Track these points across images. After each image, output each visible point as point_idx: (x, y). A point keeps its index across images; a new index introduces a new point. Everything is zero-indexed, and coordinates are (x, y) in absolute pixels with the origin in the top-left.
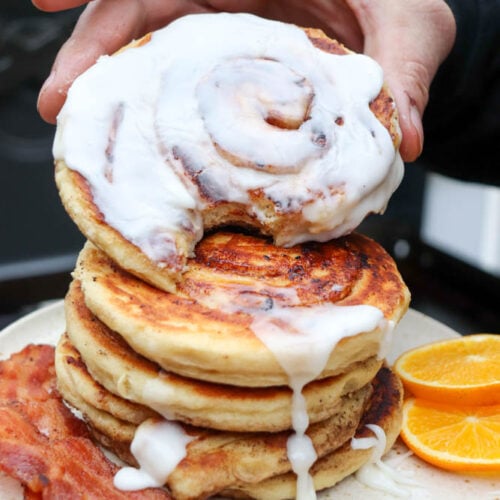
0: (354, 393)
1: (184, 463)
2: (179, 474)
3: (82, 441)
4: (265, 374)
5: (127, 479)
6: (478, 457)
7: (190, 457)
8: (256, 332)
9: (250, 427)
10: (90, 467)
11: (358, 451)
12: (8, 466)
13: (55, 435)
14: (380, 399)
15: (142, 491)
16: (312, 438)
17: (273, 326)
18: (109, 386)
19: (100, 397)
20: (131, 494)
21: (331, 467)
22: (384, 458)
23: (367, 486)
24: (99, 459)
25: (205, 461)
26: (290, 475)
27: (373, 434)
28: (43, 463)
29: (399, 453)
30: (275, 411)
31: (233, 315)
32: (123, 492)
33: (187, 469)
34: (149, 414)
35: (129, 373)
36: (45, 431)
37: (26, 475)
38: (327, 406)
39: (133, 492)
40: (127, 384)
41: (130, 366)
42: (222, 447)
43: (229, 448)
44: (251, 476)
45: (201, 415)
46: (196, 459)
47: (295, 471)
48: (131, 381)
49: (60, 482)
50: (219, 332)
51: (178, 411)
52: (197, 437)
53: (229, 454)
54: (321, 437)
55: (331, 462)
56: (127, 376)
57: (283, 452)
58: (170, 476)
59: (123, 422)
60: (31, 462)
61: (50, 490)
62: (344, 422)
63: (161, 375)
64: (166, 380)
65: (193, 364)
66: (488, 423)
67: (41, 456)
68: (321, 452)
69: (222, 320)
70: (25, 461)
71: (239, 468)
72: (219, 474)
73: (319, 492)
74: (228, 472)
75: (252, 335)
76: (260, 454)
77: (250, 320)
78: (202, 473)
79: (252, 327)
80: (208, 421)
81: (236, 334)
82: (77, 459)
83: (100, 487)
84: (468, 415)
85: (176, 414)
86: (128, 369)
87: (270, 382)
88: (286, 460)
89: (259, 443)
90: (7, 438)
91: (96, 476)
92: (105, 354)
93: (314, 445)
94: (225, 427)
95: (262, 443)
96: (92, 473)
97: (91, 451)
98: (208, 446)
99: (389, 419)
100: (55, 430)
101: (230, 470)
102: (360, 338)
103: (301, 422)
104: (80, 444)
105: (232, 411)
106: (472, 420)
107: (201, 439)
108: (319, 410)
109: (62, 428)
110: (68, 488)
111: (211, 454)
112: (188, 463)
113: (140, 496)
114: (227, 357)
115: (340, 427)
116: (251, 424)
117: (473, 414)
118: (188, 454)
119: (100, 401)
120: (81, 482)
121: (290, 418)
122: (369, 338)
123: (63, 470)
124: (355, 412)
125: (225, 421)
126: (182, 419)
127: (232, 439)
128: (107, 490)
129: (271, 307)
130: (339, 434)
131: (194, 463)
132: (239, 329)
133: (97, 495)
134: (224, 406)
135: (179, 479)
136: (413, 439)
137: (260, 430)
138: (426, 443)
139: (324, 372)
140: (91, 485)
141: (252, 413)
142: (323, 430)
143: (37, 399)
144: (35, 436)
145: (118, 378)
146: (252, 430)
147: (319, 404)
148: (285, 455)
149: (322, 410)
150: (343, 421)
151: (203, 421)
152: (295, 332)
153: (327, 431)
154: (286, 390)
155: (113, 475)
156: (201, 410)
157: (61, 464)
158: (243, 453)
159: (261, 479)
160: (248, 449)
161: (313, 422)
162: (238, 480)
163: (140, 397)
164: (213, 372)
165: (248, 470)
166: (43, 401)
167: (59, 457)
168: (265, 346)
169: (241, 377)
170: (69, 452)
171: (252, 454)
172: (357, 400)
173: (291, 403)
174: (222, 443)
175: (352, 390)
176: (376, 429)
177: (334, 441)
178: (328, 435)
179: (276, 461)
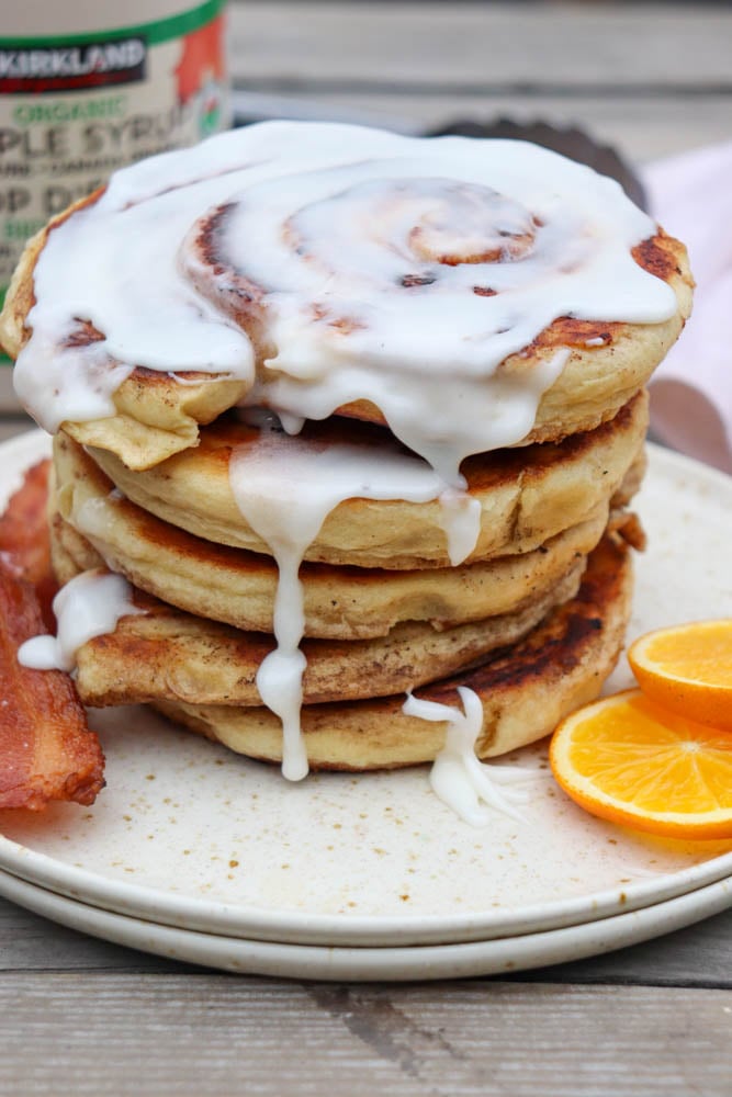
0: (446, 624)
1: (100, 641)
2: (86, 655)
5: (37, 652)
7: (115, 636)
9: (206, 609)
11: (415, 719)
15: (44, 672)
21: (349, 727)
23: (432, 791)
25: (134, 648)
27: (460, 705)
30: (249, 594)
33: (101, 650)
34: (95, 560)
35: (75, 483)
38: (350, 616)
40: (70, 498)
42: (175, 636)
43: (180, 640)
45: (141, 571)
46: (121, 642)
47: (272, 708)
48: (73, 495)
51: (117, 556)
52: (145, 612)
53: (173, 649)
54: (327, 668)
55: (353, 719)
56: (72, 486)
57: (253, 670)
58: (76, 654)
62: (395, 661)
66: (708, 758)
71: (181, 675)
72: (140, 671)
74: (157, 673)
76: (219, 662)
78: (119, 663)
80: (149, 582)
84: (684, 739)
87: (240, 541)
88: (250, 682)
89: (228, 647)
93: (305, 672)
95: (233, 647)
98: (154, 628)
101: (162, 672)
106: (690, 749)
107: (150, 616)
108: (333, 619)
111: (149, 641)
112: (106, 640)
113: (36, 676)
115: (378, 666)
116: (209, 604)
118: (117, 630)
124: (433, 656)
125: (171, 589)
126: (124, 572)
127: (196, 630)
130: (369, 675)
131: (117, 645)
135: (86, 663)
137: (221, 619)
141: (213, 587)
142: (341, 659)
146: (208, 614)
147: (330, 605)
148: (254, 673)
149: (339, 621)
150: (393, 658)
153: (348, 663)
154: (267, 563)
158: (195, 653)
159: (202, 700)
160: (207, 651)
161: (315, 634)
162: (170, 691)
165: (193, 682)
169: (194, 518)
171: (207, 659)
172: (453, 639)
173: (275, 588)
174: (177, 631)
175: (440, 618)
176: (470, 697)
177: (353, 680)
178: (343, 669)
179: (237, 678)
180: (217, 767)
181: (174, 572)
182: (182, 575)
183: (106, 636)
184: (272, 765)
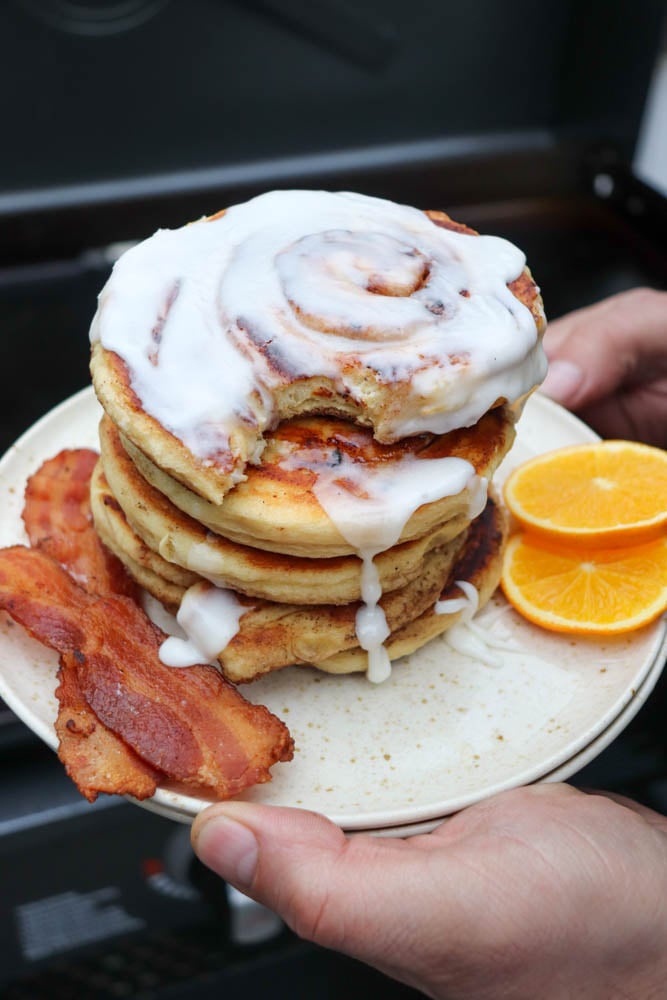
0: (442, 547)
1: (236, 641)
2: (231, 653)
3: (124, 600)
4: (327, 546)
6: (587, 620)
7: (243, 634)
8: (318, 497)
9: (312, 600)
10: (133, 634)
11: (443, 616)
12: (40, 634)
13: (93, 585)
14: (476, 544)
15: (190, 668)
16: (384, 609)
17: (338, 490)
18: (151, 544)
19: (141, 553)
20: (178, 671)
21: (409, 636)
22: (477, 615)
23: (454, 650)
24: (144, 624)
25: (260, 638)
26: (359, 651)
27: (463, 594)
28: (79, 631)
29: (497, 604)
30: (343, 582)
31: (293, 472)
32: (170, 668)
33: (238, 648)
34: (198, 580)
35: (172, 535)
36: (83, 578)
37: (60, 643)
38: (405, 572)
39: (180, 669)
40: (169, 545)
41: (173, 526)
42: (281, 619)
43: (288, 621)
44: (314, 654)
45: (256, 587)
46: (250, 636)
47: (364, 647)
48: (174, 543)
49: (98, 657)
50: (275, 496)
51: (229, 581)
52: (252, 608)
53: (288, 630)
54: (396, 608)
55: (409, 631)
56: (170, 537)
57: (350, 627)
58: (221, 653)
59: (169, 583)
60: (65, 629)
61: (86, 669)
62: (427, 585)
63: (209, 539)
64: (214, 546)
65: (244, 532)
66: (606, 573)
67: (76, 622)
68: (395, 627)
69: (279, 480)
70: (59, 627)
71: (300, 645)
72: (275, 653)
73: (393, 662)
74: (286, 651)
75: (313, 501)
76: (324, 628)
77: (314, 479)
78: (257, 653)
79: (316, 489)
80: (262, 592)
81: (296, 499)
82: (118, 624)
83: (143, 660)
84: (583, 560)
85: (227, 583)
86: (171, 530)
87: (334, 553)
88: (354, 637)
89: (323, 616)
90: (39, 596)
91: (139, 644)
92: (145, 509)
93: (387, 618)
94: (283, 600)
95: (327, 615)
96: (134, 640)
97: (134, 614)
98: (263, 618)
99: (484, 573)
100: (94, 578)
101: (288, 648)
102: (442, 504)
103: (372, 592)
104: (121, 606)
105: (290, 584)
106: (587, 568)
107: (257, 610)
108: (394, 578)
109: (103, 575)
110: (106, 664)
111: (268, 629)
112: (240, 639)
113: (187, 673)
114: (282, 529)
115: (420, 593)
116: (314, 596)
117: (590, 560)
118: (241, 629)
119: (142, 558)
120: (121, 654)
121: (359, 590)
122: (455, 502)
123: (101, 641)
124: (442, 570)
125: (284, 594)
126: (234, 588)
127: (293, 610)
128: (152, 663)
129: (340, 460)
130: (418, 601)
131: (249, 641)
132: (300, 491)
133: (140, 671)
134: (282, 579)
135: (231, 659)
136: (514, 592)
137: (324, 603)
138: (528, 598)
139: (400, 540)
140: (133, 657)
141: (315, 586)
142: (400, 598)
143: (74, 529)
144: (71, 588)
145: (160, 539)
146: (315, 603)
147: (394, 571)
148: (353, 630)
149: (398, 578)
150: (425, 583)
151: (258, 593)
152: (366, 497)
153: (405, 599)
154: (354, 560)
155: (159, 644)
156: (256, 582)
157: (99, 634)
158: (305, 628)
159: (324, 658)
160: (310, 624)
161: (387, 592)
162: (298, 659)
163: (186, 563)
164: (268, 541)
165: (310, 647)
166: (81, 531)
167: (96, 624)
168: (327, 516)
169: (301, 548)
170: (108, 616)
171: (315, 629)
172: (446, 554)
173: (361, 573)
174: (281, 614)
175: (439, 545)
176: (467, 587)
177: (413, 610)
178: (405, 604)
179: (343, 637)
180: (318, 685)
181: (283, 583)
182: (288, 584)
183: (237, 636)
184: (361, 675)
